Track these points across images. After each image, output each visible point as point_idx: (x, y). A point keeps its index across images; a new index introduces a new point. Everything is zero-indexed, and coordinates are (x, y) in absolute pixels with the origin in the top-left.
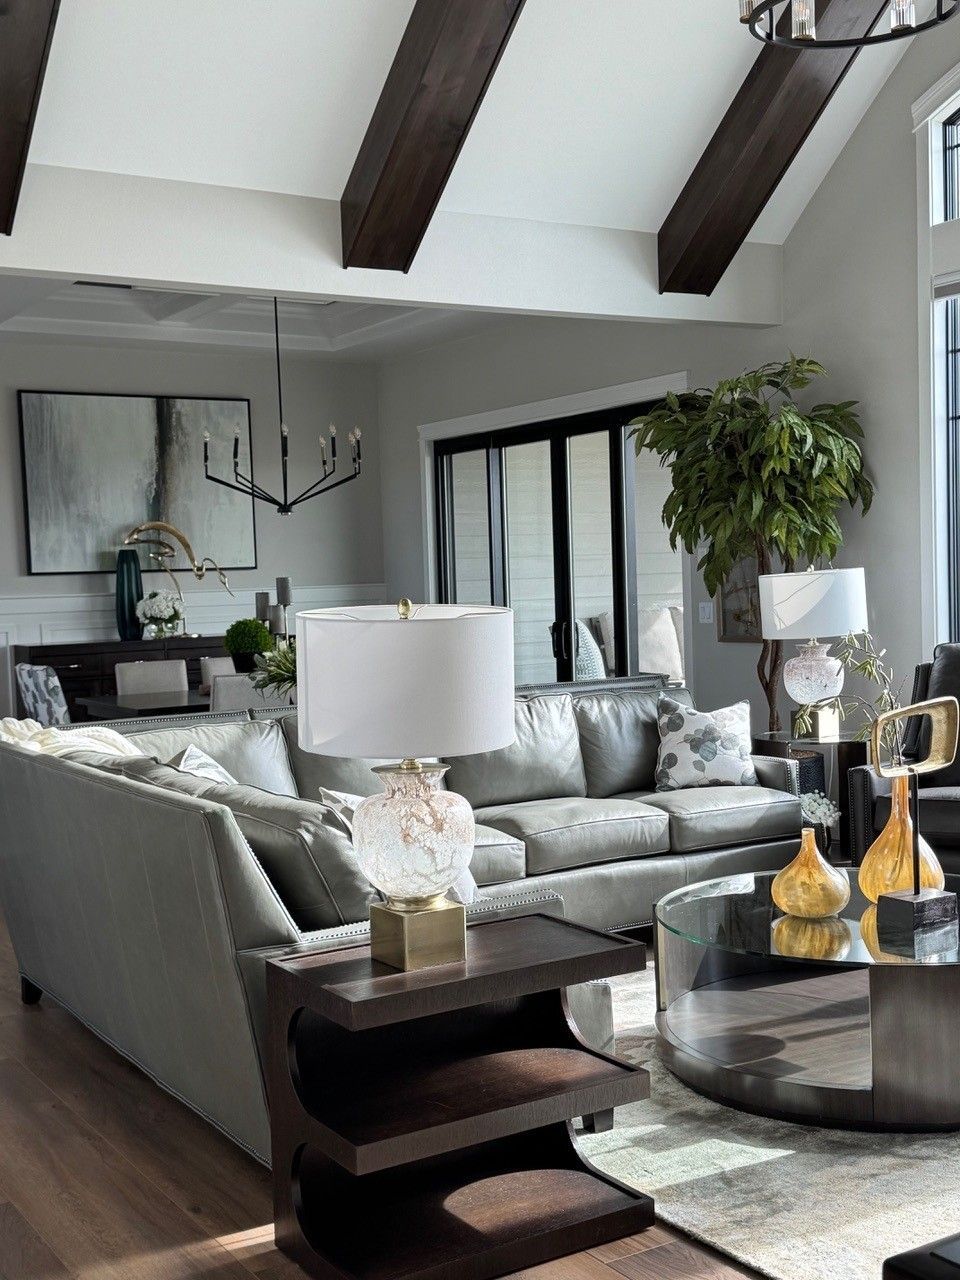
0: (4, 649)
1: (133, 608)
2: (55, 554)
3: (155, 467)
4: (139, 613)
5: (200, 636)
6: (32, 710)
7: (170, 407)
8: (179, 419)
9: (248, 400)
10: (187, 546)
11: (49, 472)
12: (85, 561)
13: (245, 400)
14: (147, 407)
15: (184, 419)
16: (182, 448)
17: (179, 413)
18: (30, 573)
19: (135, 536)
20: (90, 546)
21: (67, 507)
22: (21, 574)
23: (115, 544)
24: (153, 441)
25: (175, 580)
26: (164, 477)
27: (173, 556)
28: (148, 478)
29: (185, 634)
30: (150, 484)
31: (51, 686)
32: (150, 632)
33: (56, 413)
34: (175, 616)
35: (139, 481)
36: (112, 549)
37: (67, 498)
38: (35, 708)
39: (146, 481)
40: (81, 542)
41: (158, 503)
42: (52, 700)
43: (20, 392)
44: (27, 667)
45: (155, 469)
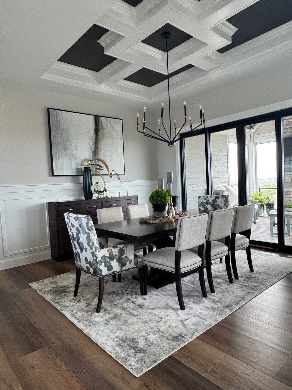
0: (44, 204)
1: (90, 188)
2: (62, 169)
3: (94, 139)
4: (92, 189)
5: (112, 197)
6: (75, 236)
7: (99, 119)
8: (102, 124)
9: (122, 120)
10: (107, 167)
11: (59, 139)
12: (72, 172)
13: (121, 119)
14: (91, 119)
15: (103, 123)
16: (102, 133)
17: (101, 121)
18: (53, 175)
19: (89, 162)
20: (74, 166)
21: (66, 152)
22: (50, 176)
23: (82, 166)
24: (94, 130)
25: (103, 178)
26: (97, 143)
27: (102, 169)
28: (92, 143)
29: (106, 196)
30: (93, 145)
31: (90, 226)
32: (95, 196)
33: (62, 118)
34: (105, 190)
35: (89, 144)
36: (81, 167)
37: (66, 148)
38: (78, 236)
39: (92, 144)
40: (71, 164)
41: (95, 151)
42: (90, 233)
43: (48, 109)
44: (73, 215)
45: (94, 140)
